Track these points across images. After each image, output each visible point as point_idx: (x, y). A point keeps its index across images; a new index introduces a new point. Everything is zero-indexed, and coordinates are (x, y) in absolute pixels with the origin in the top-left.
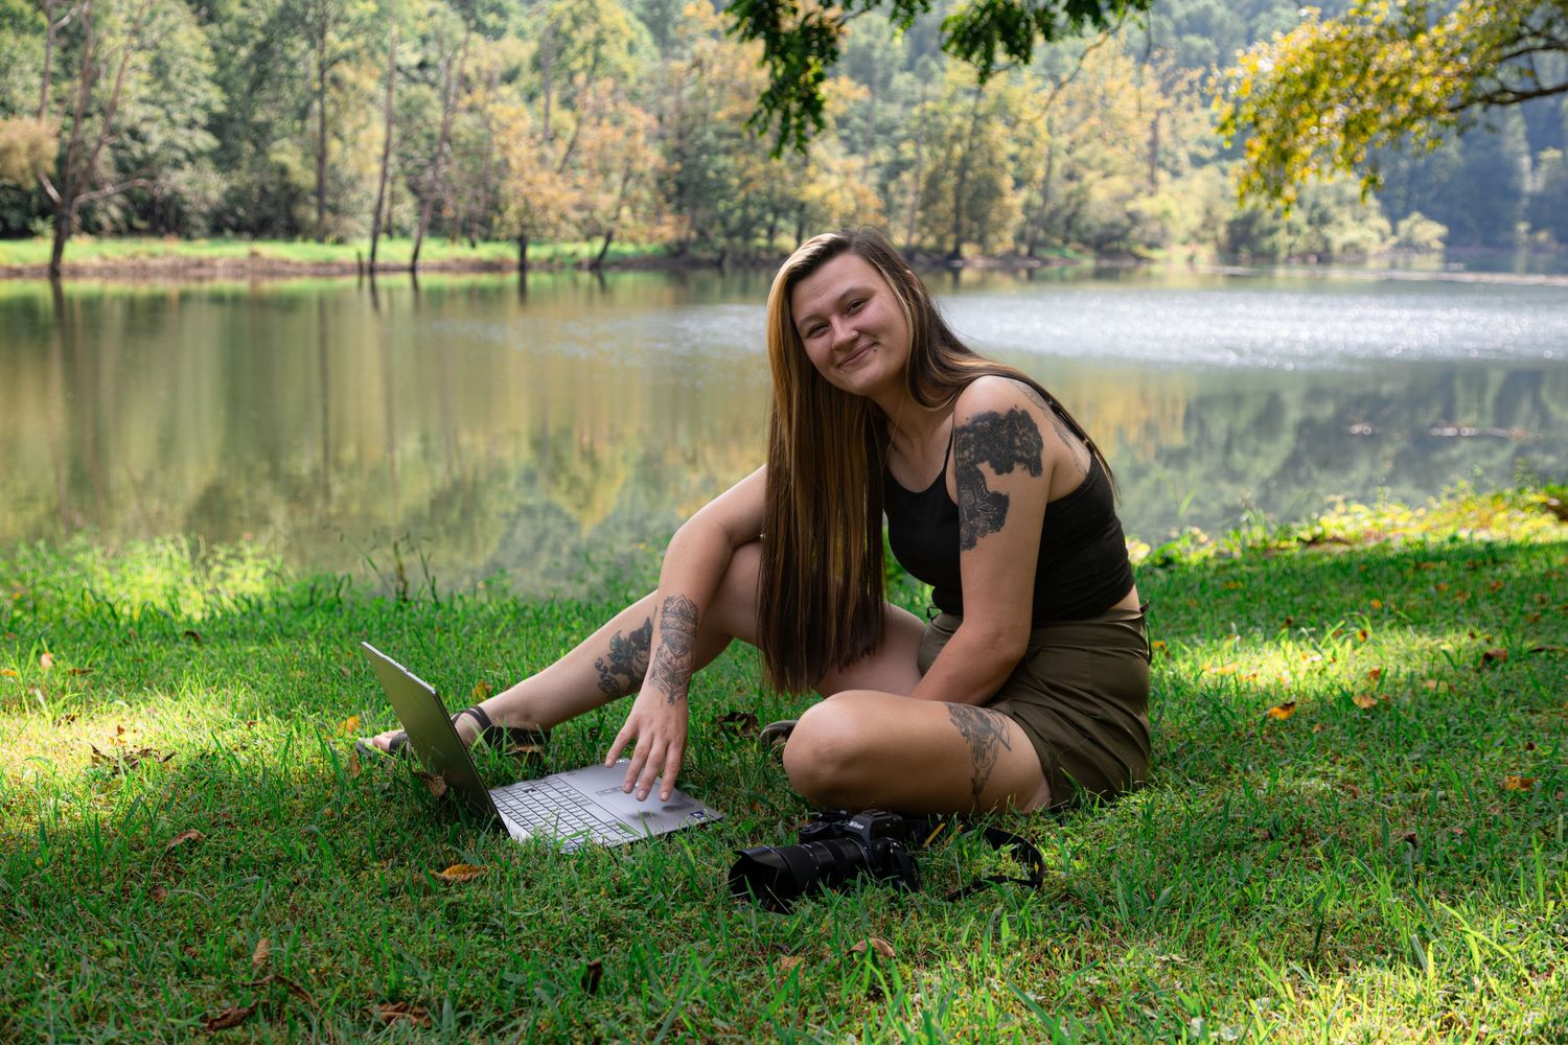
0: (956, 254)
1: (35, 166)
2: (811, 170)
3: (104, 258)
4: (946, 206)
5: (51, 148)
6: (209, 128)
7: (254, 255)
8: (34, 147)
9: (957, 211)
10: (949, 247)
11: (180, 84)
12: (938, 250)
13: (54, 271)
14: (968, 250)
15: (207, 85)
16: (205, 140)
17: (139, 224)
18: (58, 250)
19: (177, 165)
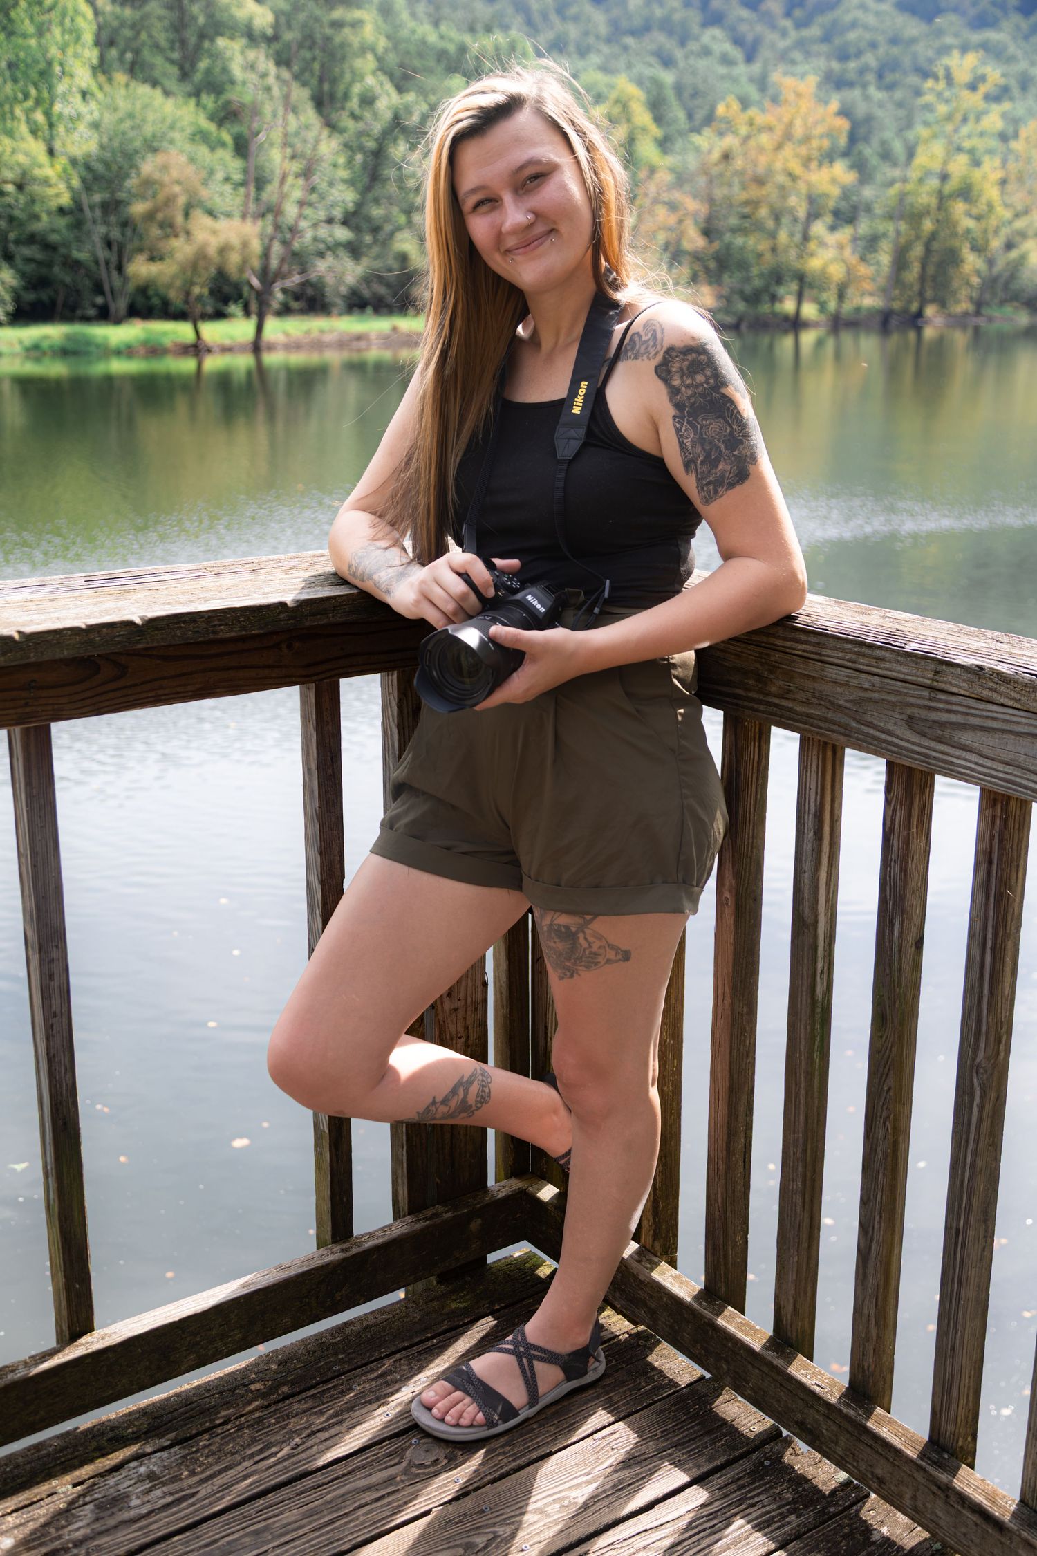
0: (919, 314)
1: (245, 261)
2: (812, 245)
3: (287, 334)
4: (912, 274)
5: (256, 246)
6: (345, 223)
7: (395, 329)
8: (245, 244)
9: (922, 278)
10: (914, 307)
11: (323, 186)
12: (905, 311)
13: (257, 347)
14: (930, 311)
15: (342, 187)
16: (342, 234)
17: (295, 305)
18: (260, 328)
19: (321, 255)
